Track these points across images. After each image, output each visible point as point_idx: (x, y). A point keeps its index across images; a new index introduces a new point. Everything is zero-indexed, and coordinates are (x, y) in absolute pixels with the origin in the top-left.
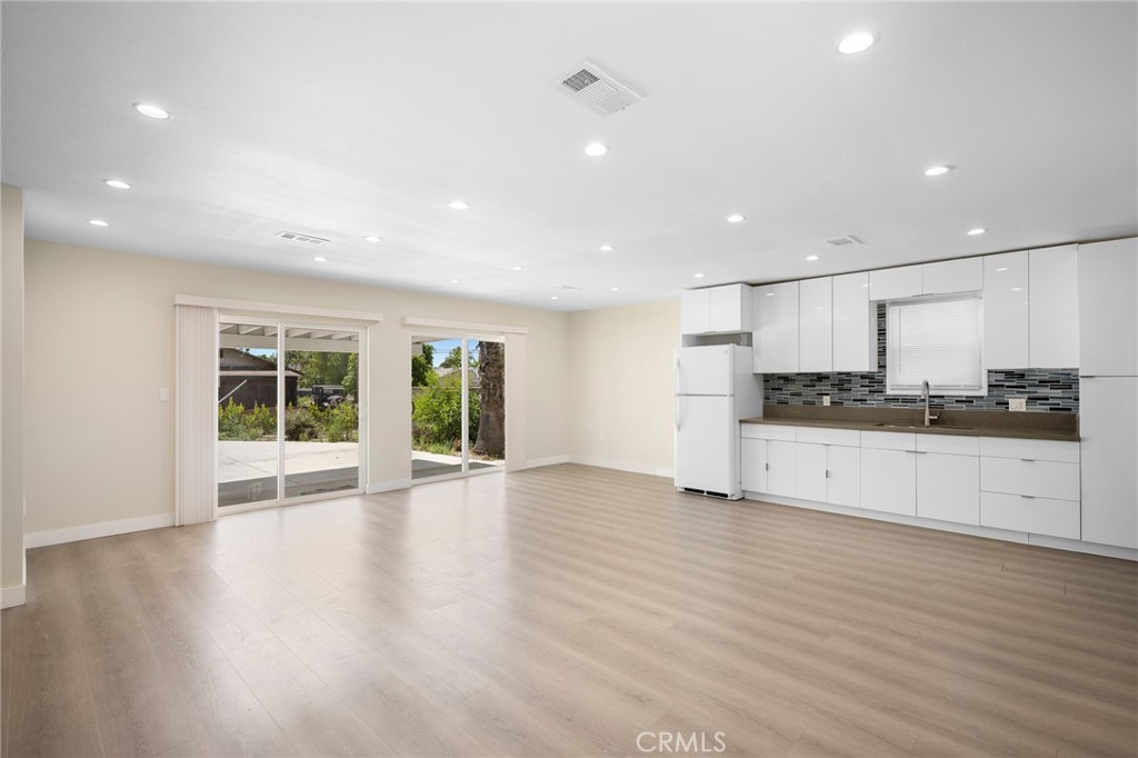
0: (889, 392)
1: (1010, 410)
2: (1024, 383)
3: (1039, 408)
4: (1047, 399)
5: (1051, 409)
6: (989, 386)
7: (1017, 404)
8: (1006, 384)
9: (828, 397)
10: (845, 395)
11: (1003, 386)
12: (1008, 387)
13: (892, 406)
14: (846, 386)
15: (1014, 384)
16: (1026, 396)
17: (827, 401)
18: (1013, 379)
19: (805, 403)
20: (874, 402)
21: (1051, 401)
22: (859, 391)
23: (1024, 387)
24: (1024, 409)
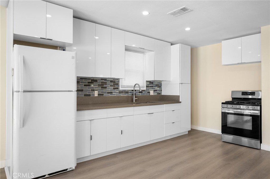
0: (121, 89)
1: (150, 95)
2: (153, 85)
3: (156, 94)
4: (156, 91)
5: (158, 94)
6: (146, 86)
7: (152, 93)
8: (150, 86)
9: (97, 91)
10: (104, 90)
11: (149, 86)
12: (150, 87)
13: (122, 95)
14: (104, 86)
15: (151, 86)
16: (153, 90)
17: (96, 93)
18: (151, 84)
19: (86, 95)
20: (115, 94)
21: (158, 91)
22: (110, 89)
23: (153, 87)
24: (153, 94)
